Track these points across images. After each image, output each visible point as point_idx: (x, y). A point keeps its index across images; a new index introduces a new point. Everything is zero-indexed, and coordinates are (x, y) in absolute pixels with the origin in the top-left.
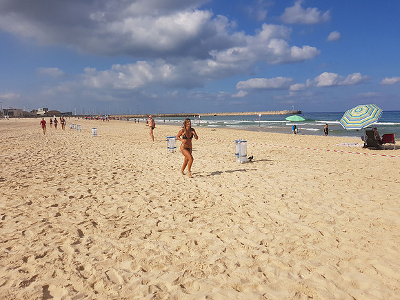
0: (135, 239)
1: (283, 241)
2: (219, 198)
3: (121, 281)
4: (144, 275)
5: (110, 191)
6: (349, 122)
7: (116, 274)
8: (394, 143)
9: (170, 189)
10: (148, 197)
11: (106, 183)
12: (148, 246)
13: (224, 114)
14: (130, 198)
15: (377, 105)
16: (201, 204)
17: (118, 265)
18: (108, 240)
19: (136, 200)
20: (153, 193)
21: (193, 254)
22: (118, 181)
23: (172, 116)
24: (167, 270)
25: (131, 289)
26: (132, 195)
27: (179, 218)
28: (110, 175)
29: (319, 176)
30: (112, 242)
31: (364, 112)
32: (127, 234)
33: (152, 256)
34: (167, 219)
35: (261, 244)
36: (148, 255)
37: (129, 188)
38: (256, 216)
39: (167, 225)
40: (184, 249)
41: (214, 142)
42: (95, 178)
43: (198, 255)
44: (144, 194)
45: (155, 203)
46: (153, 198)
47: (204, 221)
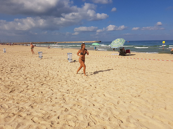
0: (16, 93)
1: (76, 89)
2: (56, 76)
3: (7, 107)
4: (17, 105)
5: (8, 76)
6: (113, 45)
7: (6, 105)
8: (130, 53)
9: (36, 74)
10: (25, 77)
11: (7, 73)
12: (21, 94)
13: (69, 42)
14: (17, 78)
15: (124, 39)
16: (48, 79)
17: (7, 102)
18: (4, 94)
19: (19, 79)
20: (28, 76)
21: (39, 96)
22: (13, 71)
23: (45, 43)
24: (27, 102)
25: (11, 109)
26: (18, 77)
27: (37, 84)
28: (9, 69)
29: (98, 66)
30: (6, 95)
31: (119, 41)
32: (13, 91)
33: (22, 98)
34: (32, 85)
35: (68, 90)
36: (21, 98)
37: (17, 74)
38: (69, 81)
39: (31, 87)
40: (36, 95)
41: (61, 54)
42: (2, 70)
43: (41, 96)
44: (24, 76)
45: (28, 79)
46: (28, 77)
47: (47, 85)
